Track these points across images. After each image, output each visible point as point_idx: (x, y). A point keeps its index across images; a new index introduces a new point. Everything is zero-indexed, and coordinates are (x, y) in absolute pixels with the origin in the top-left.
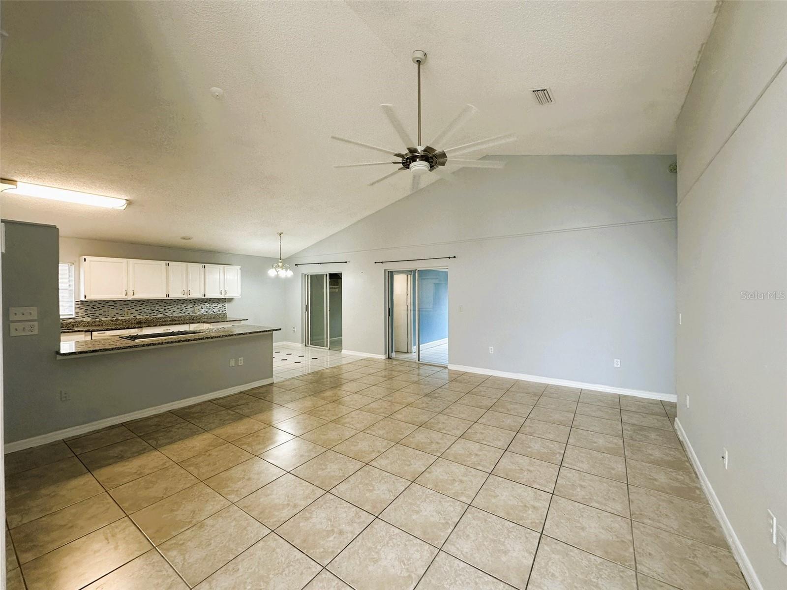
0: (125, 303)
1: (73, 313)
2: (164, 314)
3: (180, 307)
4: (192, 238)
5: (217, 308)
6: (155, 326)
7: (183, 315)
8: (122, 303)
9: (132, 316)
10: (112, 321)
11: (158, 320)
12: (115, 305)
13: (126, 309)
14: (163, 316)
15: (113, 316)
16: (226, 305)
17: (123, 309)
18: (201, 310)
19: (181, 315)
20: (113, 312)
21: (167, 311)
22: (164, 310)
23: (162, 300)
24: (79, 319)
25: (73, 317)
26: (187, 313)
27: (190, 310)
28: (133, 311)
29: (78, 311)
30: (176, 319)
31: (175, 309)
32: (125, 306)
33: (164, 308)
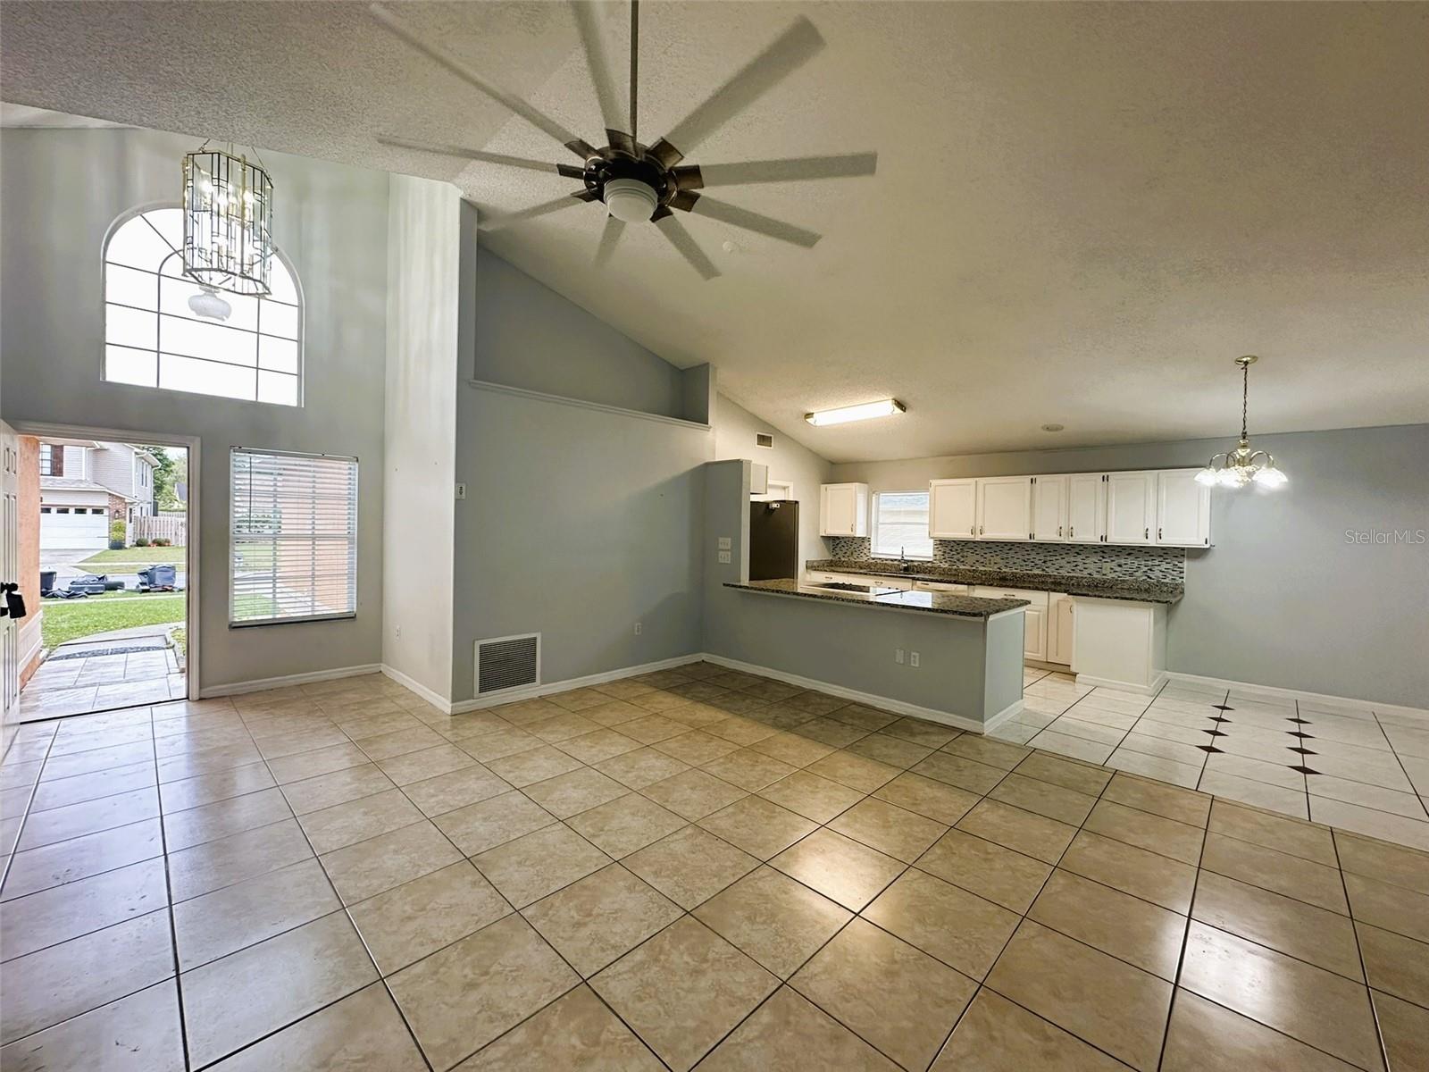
0: (988, 546)
1: (932, 555)
2: (1043, 570)
3: (1073, 559)
4: (1062, 428)
5: (1160, 570)
6: (991, 585)
7: (1080, 575)
8: (984, 545)
9: (995, 568)
10: (969, 571)
11: (1032, 579)
12: (976, 549)
13: (988, 556)
14: (1041, 573)
15: (972, 564)
16: (1186, 564)
17: (985, 556)
18: (1118, 569)
19: (1074, 575)
20: (971, 558)
21: (1049, 564)
22: (1044, 562)
23: (1020, 544)
24: (937, 564)
25: (931, 560)
26: (1085, 572)
27: (1092, 566)
28: (998, 559)
29: (936, 553)
30: (1064, 581)
31: (1063, 563)
32: (987, 551)
33: (1043, 558)
